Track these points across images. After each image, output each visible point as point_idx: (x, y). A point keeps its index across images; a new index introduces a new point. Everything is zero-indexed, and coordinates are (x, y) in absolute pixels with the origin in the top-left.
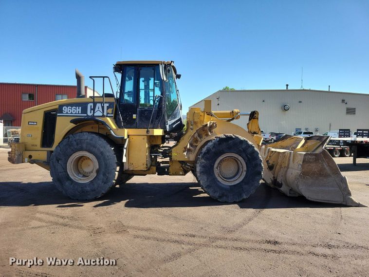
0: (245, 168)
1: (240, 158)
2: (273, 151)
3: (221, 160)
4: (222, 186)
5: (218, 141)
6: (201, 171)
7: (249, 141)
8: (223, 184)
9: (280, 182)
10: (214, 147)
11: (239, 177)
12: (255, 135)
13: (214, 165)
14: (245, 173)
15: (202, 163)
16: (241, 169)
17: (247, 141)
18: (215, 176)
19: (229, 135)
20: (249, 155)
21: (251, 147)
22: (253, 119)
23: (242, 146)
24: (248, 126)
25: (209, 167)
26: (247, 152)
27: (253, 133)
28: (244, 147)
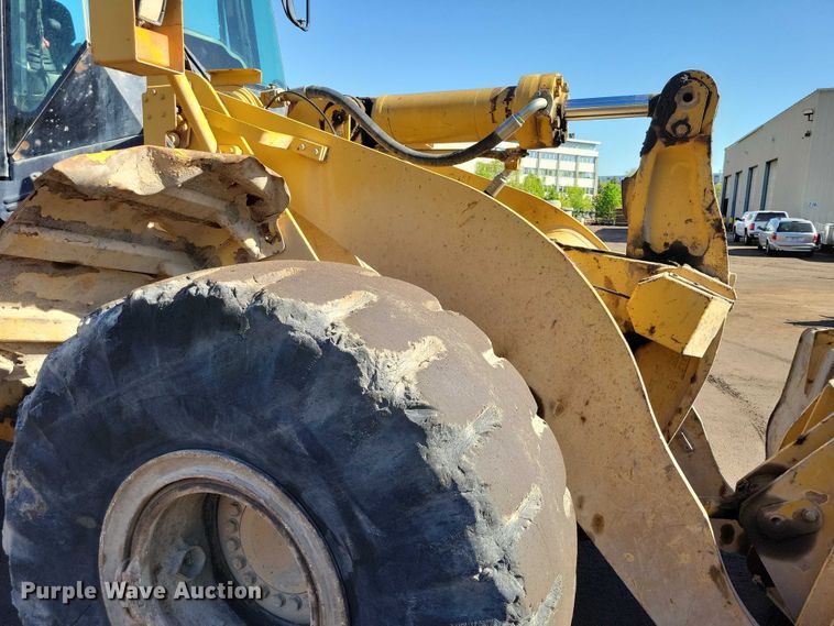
17: (351, 360)
20: (363, 510)
21: (387, 423)
22: (667, 144)
23: (300, 404)
24: (627, 200)
25: (62, 543)
26: (346, 474)
27: (659, 248)
28: (325, 418)
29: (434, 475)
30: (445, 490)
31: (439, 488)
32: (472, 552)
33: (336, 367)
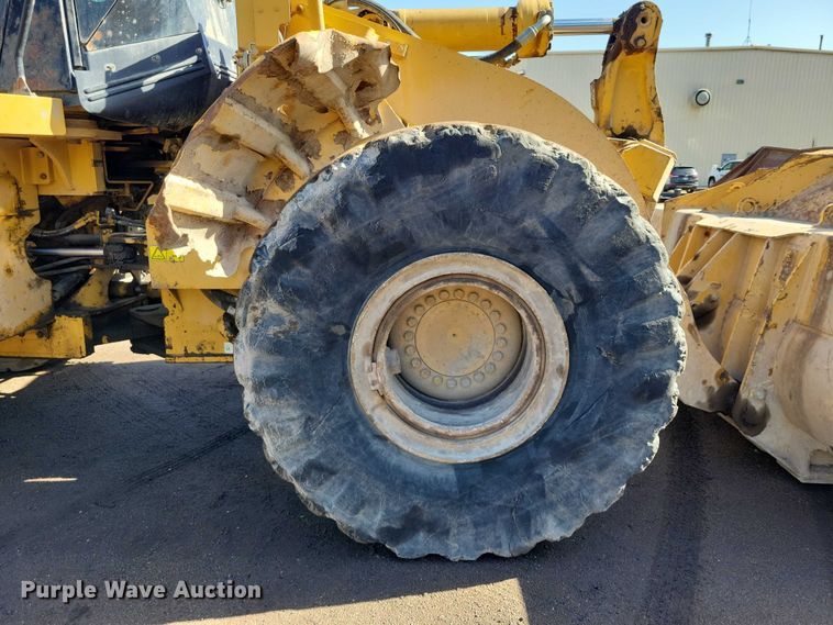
0: (560, 354)
1: (527, 288)
2: (707, 232)
3: (396, 304)
4: (411, 467)
5: (372, 171)
6: (264, 372)
7: (591, 169)
8: (413, 458)
9: (758, 406)
10: (343, 211)
11: (519, 412)
12: (632, 144)
13: (348, 336)
14: (555, 386)
15: (265, 325)
16: (536, 359)
17: (579, 169)
18: (356, 407)
19: (450, 126)
20: (588, 266)
21: (605, 207)
22: (628, 54)
23: (542, 202)
24: (599, 95)
25: (316, 351)
26: (576, 245)
27: (619, 131)
28: (560, 209)
29: (636, 234)
30: (643, 244)
31: (639, 242)
32: (659, 278)
33: (568, 174)
